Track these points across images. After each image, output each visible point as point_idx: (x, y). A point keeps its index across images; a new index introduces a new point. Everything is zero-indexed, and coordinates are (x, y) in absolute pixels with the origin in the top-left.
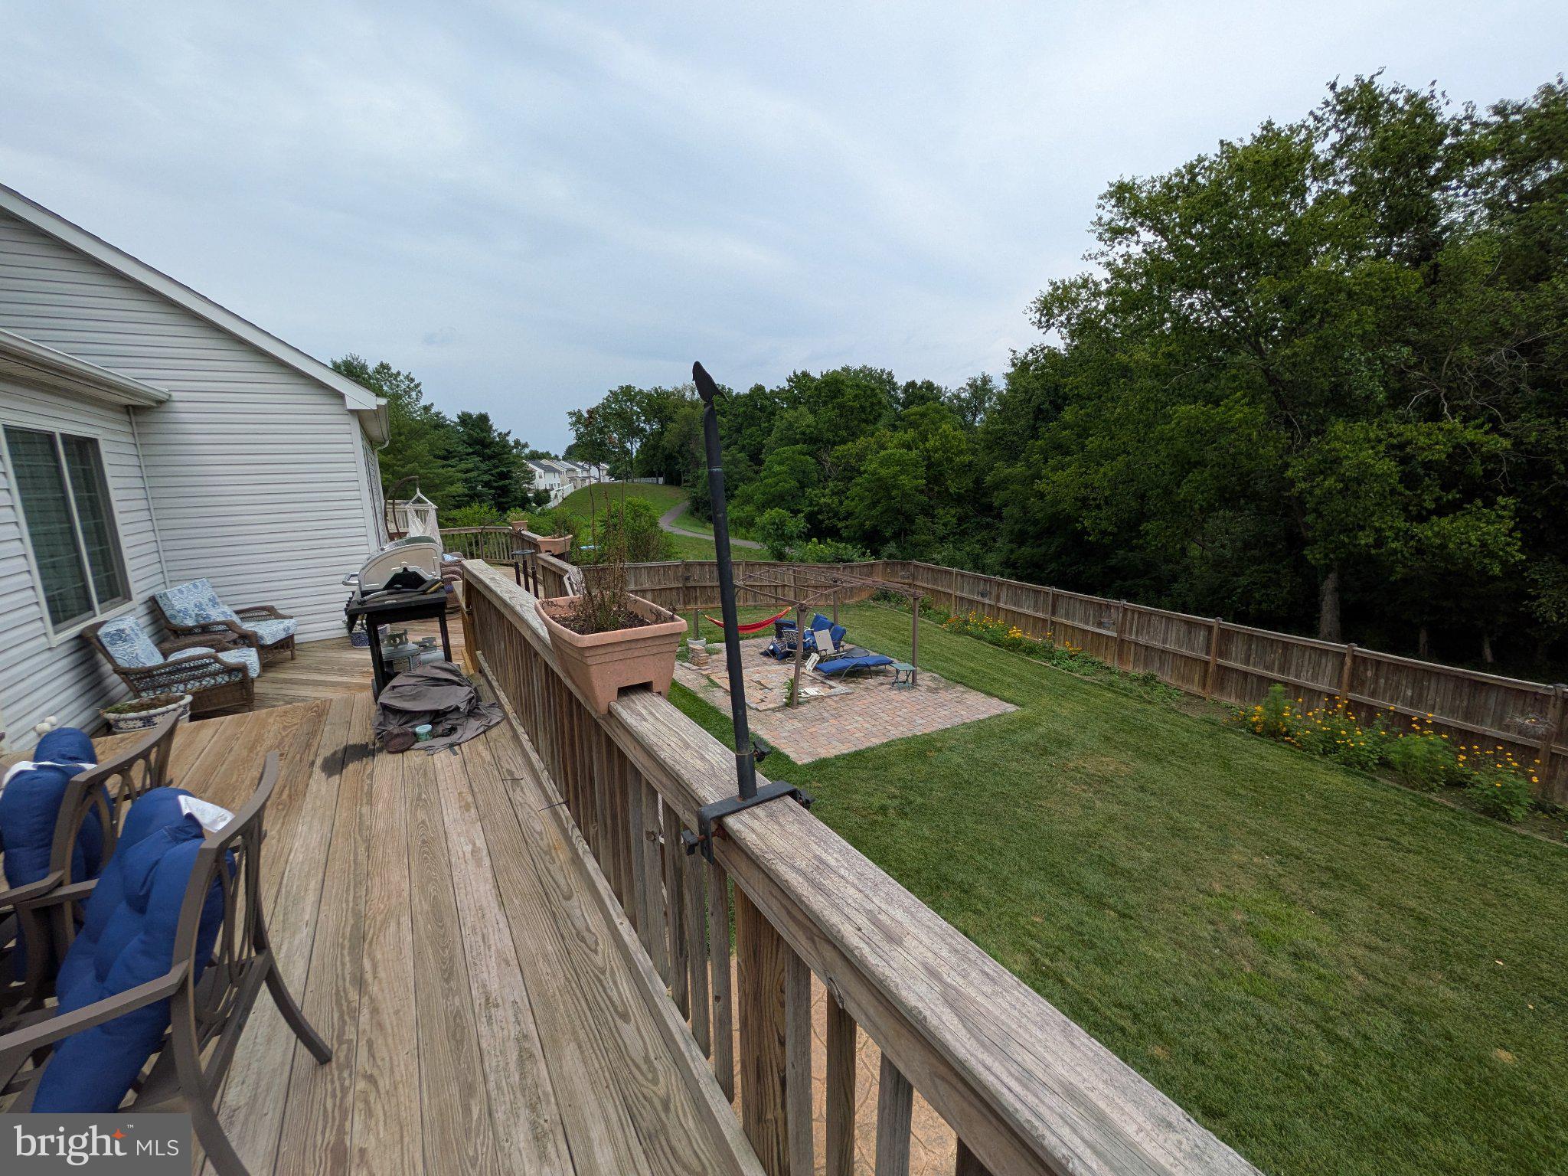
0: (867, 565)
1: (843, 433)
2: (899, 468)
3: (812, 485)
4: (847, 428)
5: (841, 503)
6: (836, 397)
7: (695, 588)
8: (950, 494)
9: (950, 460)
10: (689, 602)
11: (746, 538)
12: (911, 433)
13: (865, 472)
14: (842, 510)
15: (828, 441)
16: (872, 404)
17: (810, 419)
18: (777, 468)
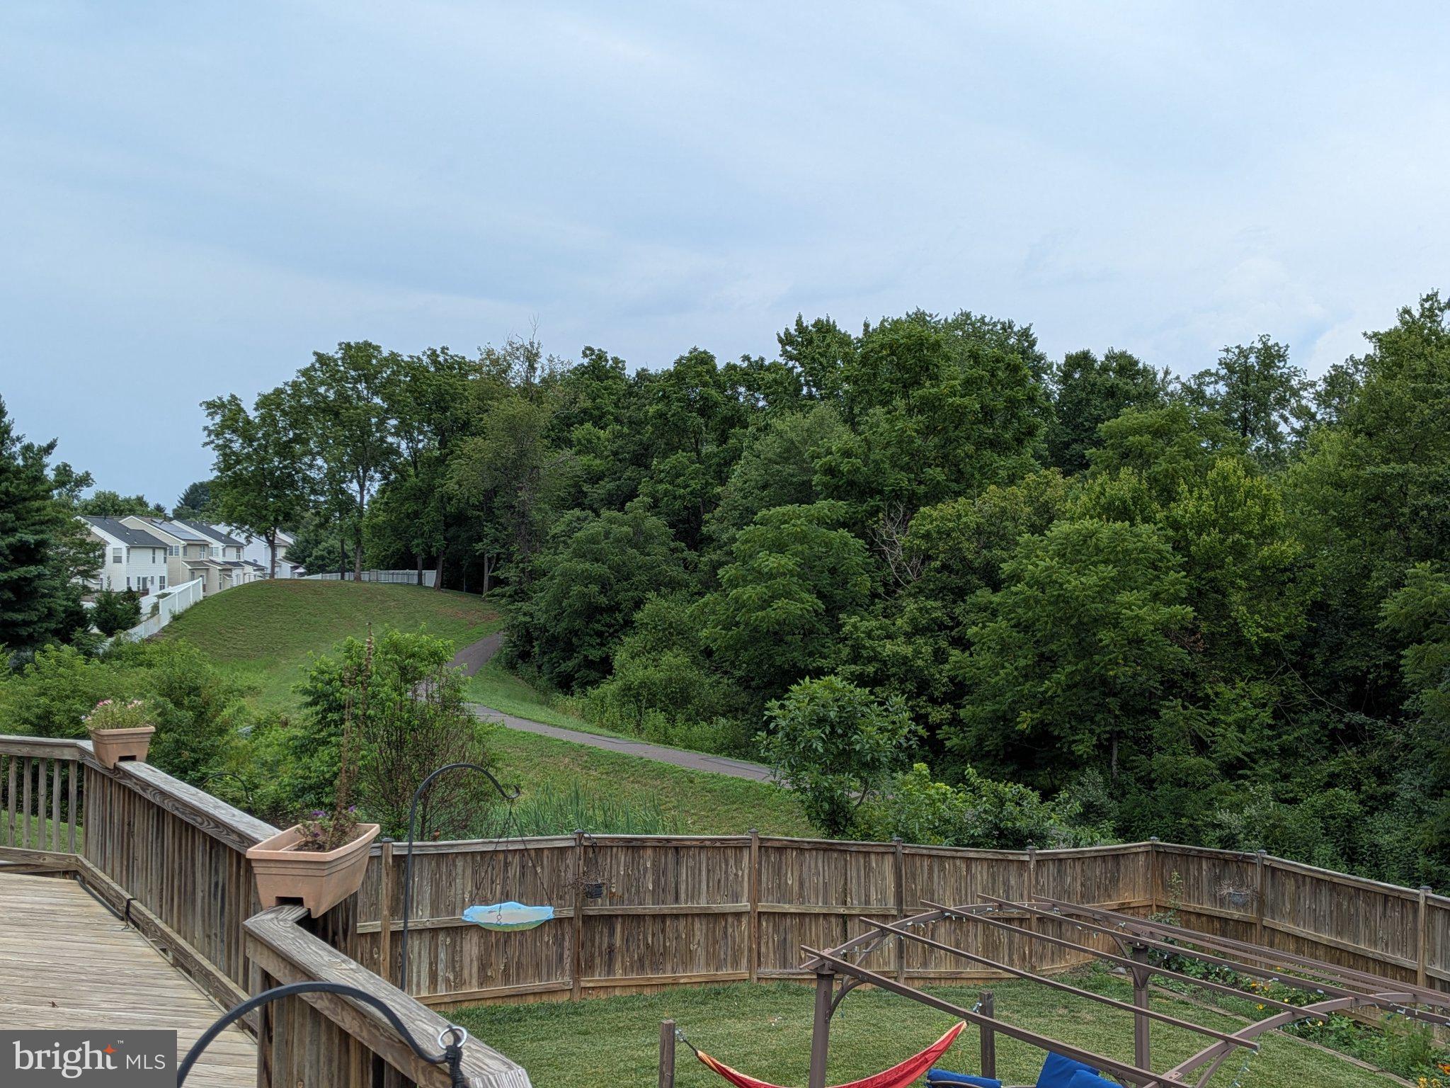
0: (1103, 857)
1: (937, 474)
2: (1110, 571)
3: (853, 605)
4: (945, 460)
5: (940, 657)
6: (917, 383)
7: (609, 919)
8: (1241, 642)
9: (1239, 552)
10: (590, 967)
11: (667, 741)
12: (1127, 482)
13: (1015, 578)
14: (942, 675)
15: (897, 494)
16: (1012, 403)
17: (841, 437)
18: (771, 561)
